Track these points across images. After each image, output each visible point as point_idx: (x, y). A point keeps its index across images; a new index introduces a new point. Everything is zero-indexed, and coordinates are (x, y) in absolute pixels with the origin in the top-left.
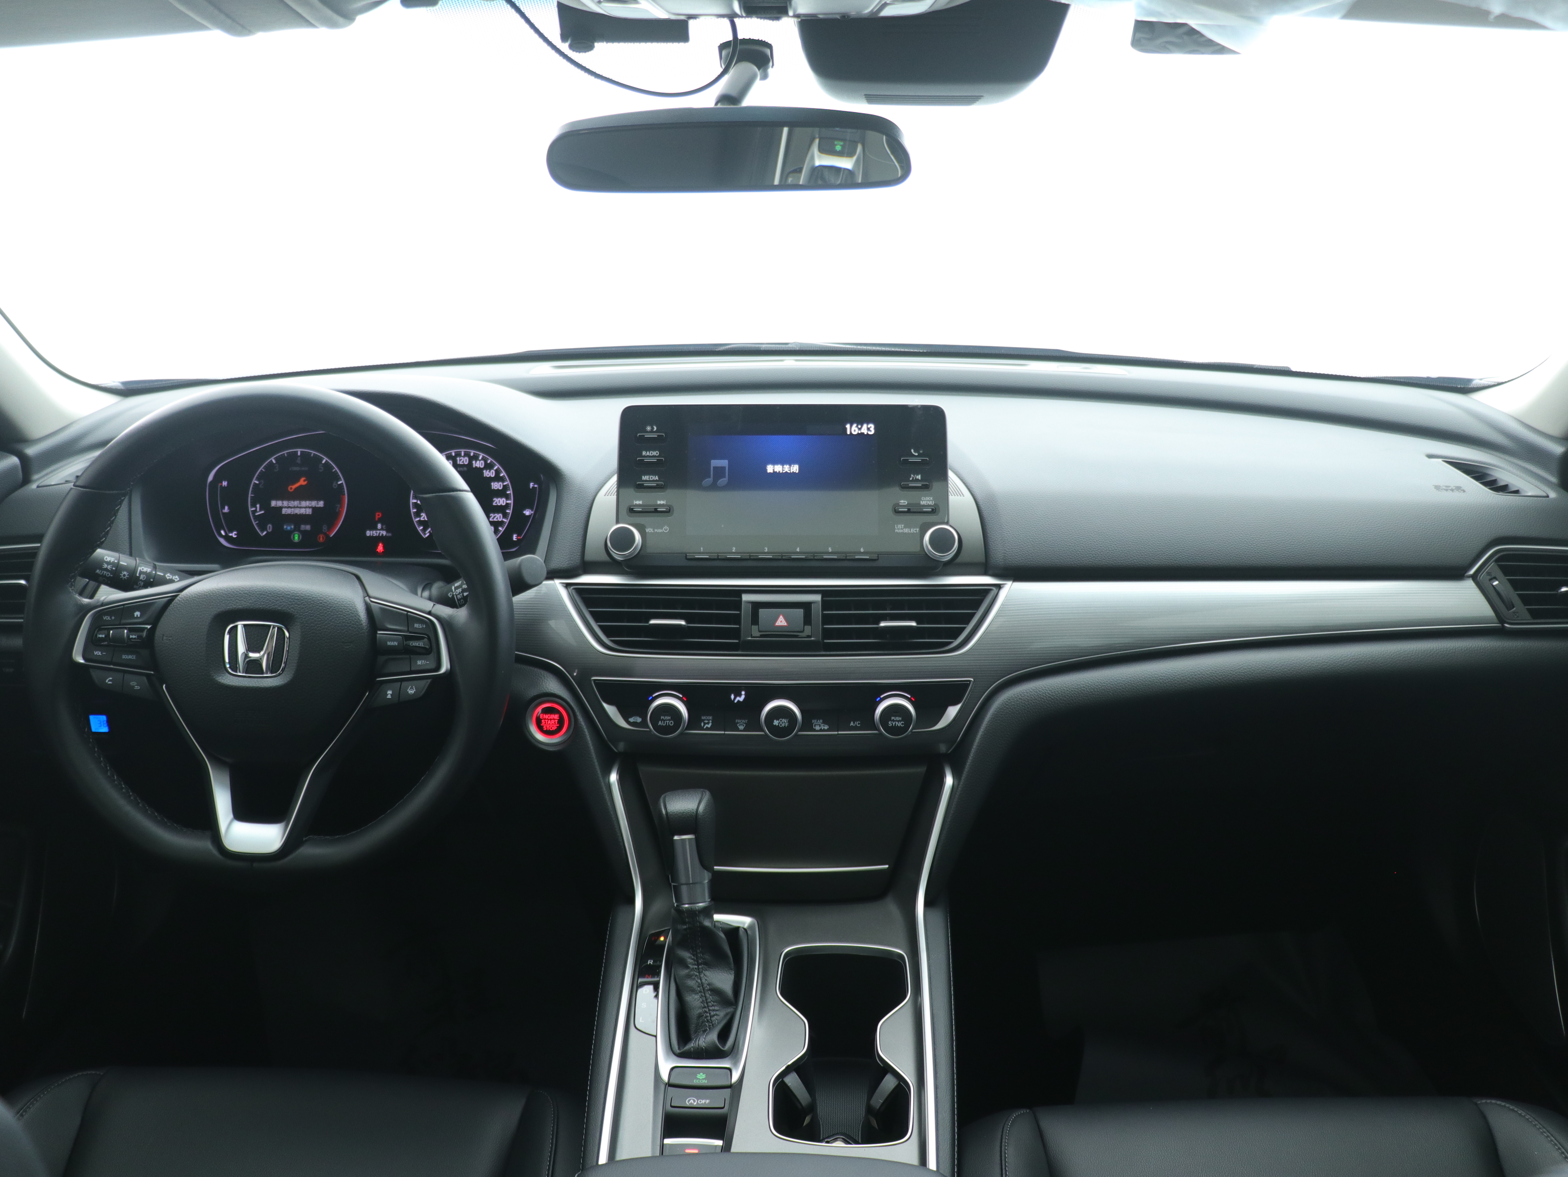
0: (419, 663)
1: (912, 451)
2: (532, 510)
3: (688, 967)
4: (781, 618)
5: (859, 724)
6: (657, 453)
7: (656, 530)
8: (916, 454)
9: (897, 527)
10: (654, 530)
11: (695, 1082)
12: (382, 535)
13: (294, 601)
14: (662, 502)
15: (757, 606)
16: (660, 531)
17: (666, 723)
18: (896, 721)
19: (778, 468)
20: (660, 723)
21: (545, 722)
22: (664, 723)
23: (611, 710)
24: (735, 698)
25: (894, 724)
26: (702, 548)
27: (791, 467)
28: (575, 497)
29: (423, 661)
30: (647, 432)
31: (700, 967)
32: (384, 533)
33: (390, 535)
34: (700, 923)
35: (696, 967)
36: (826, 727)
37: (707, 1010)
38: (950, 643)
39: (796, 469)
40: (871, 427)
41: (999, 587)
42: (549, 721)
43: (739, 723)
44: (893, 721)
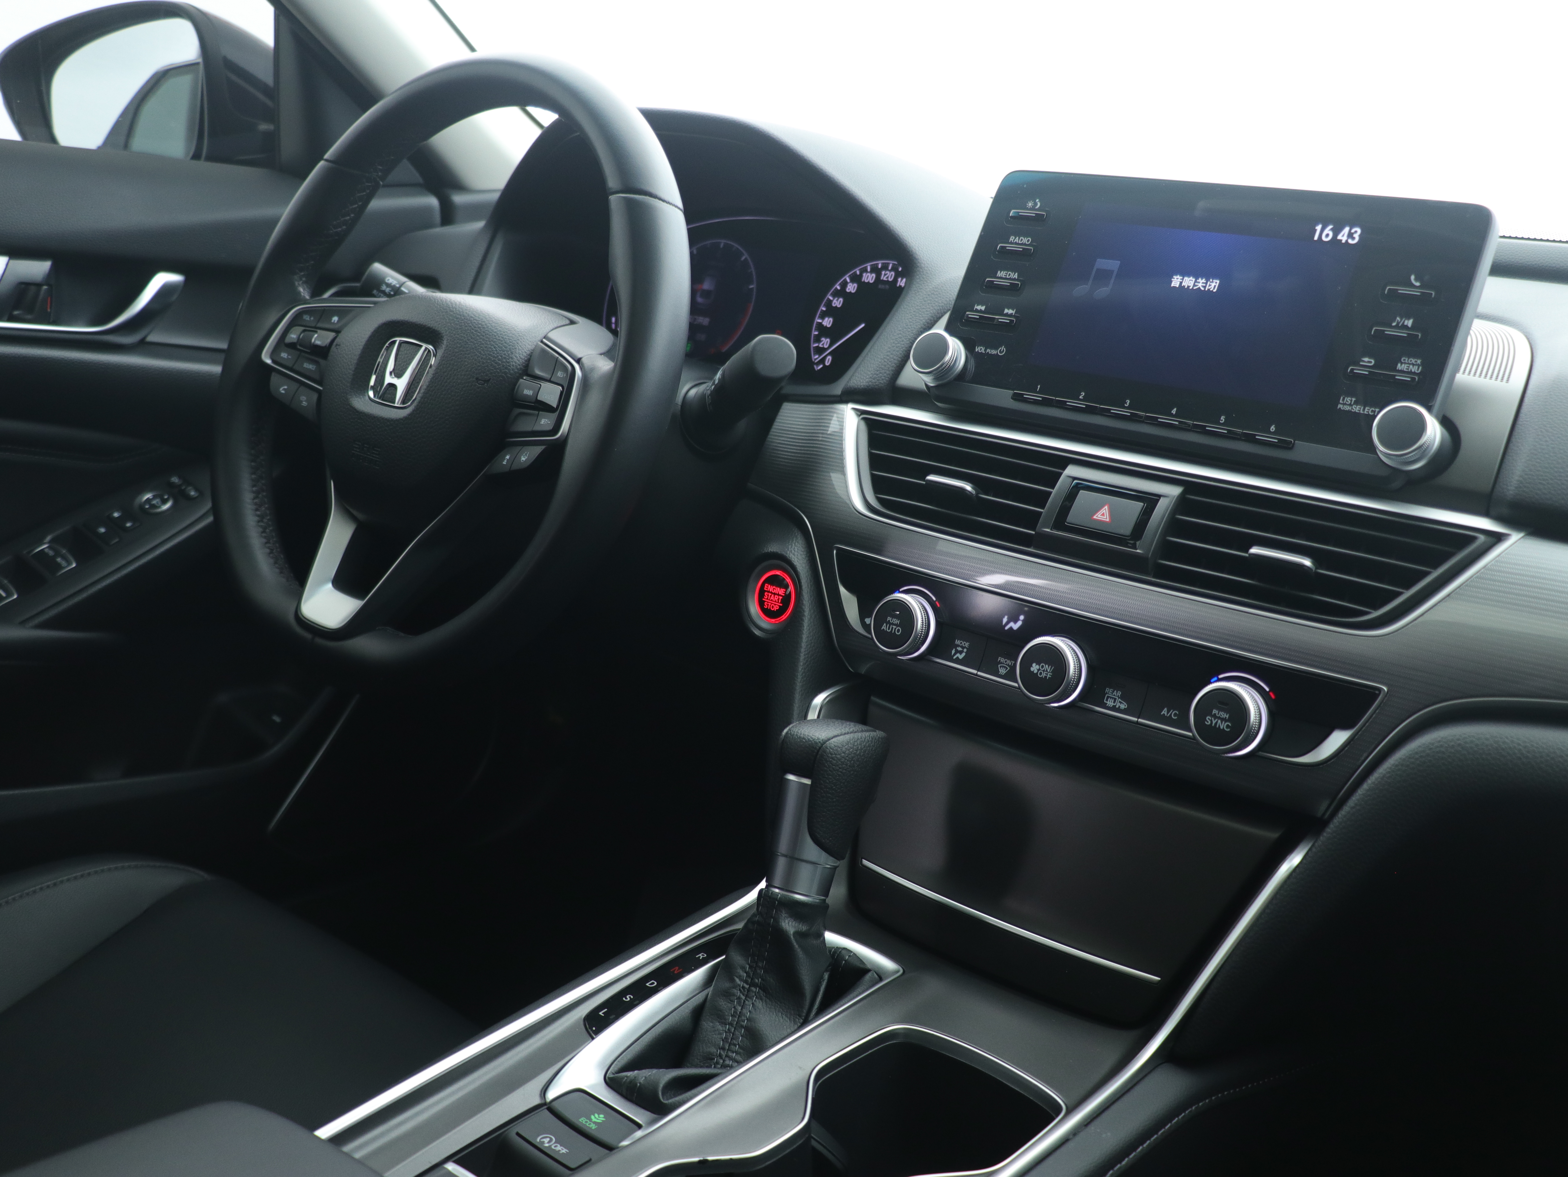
0: (542, 422)
1: (1413, 277)
3: (732, 980)
4: (1105, 510)
5: (1175, 715)
6: (1028, 241)
7: (988, 350)
8: (1418, 284)
9: (1343, 400)
10: (986, 351)
11: (582, 1121)
14: (1010, 311)
15: (1079, 486)
16: (994, 352)
17: (892, 628)
18: (1219, 718)
19: (1189, 282)
20: (884, 627)
21: (768, 595)
22: (889, 629)
23: (849, 599)
24: (1007, 623)
25: (1214, 722)
26: (1039, 386)
27: (1209, 282)
30: (1027, 209)
31: (753, 989)
34: (777, 921)
35: (747, 986)
36: (1123, 706)
37: (724, 1054)
38: (1367, 613)
39: (1215, 286)
40: (1356, 232)
41: (1498, 538)
42: (773, 595)
43: (1002, 663)
44: (1215, 716)
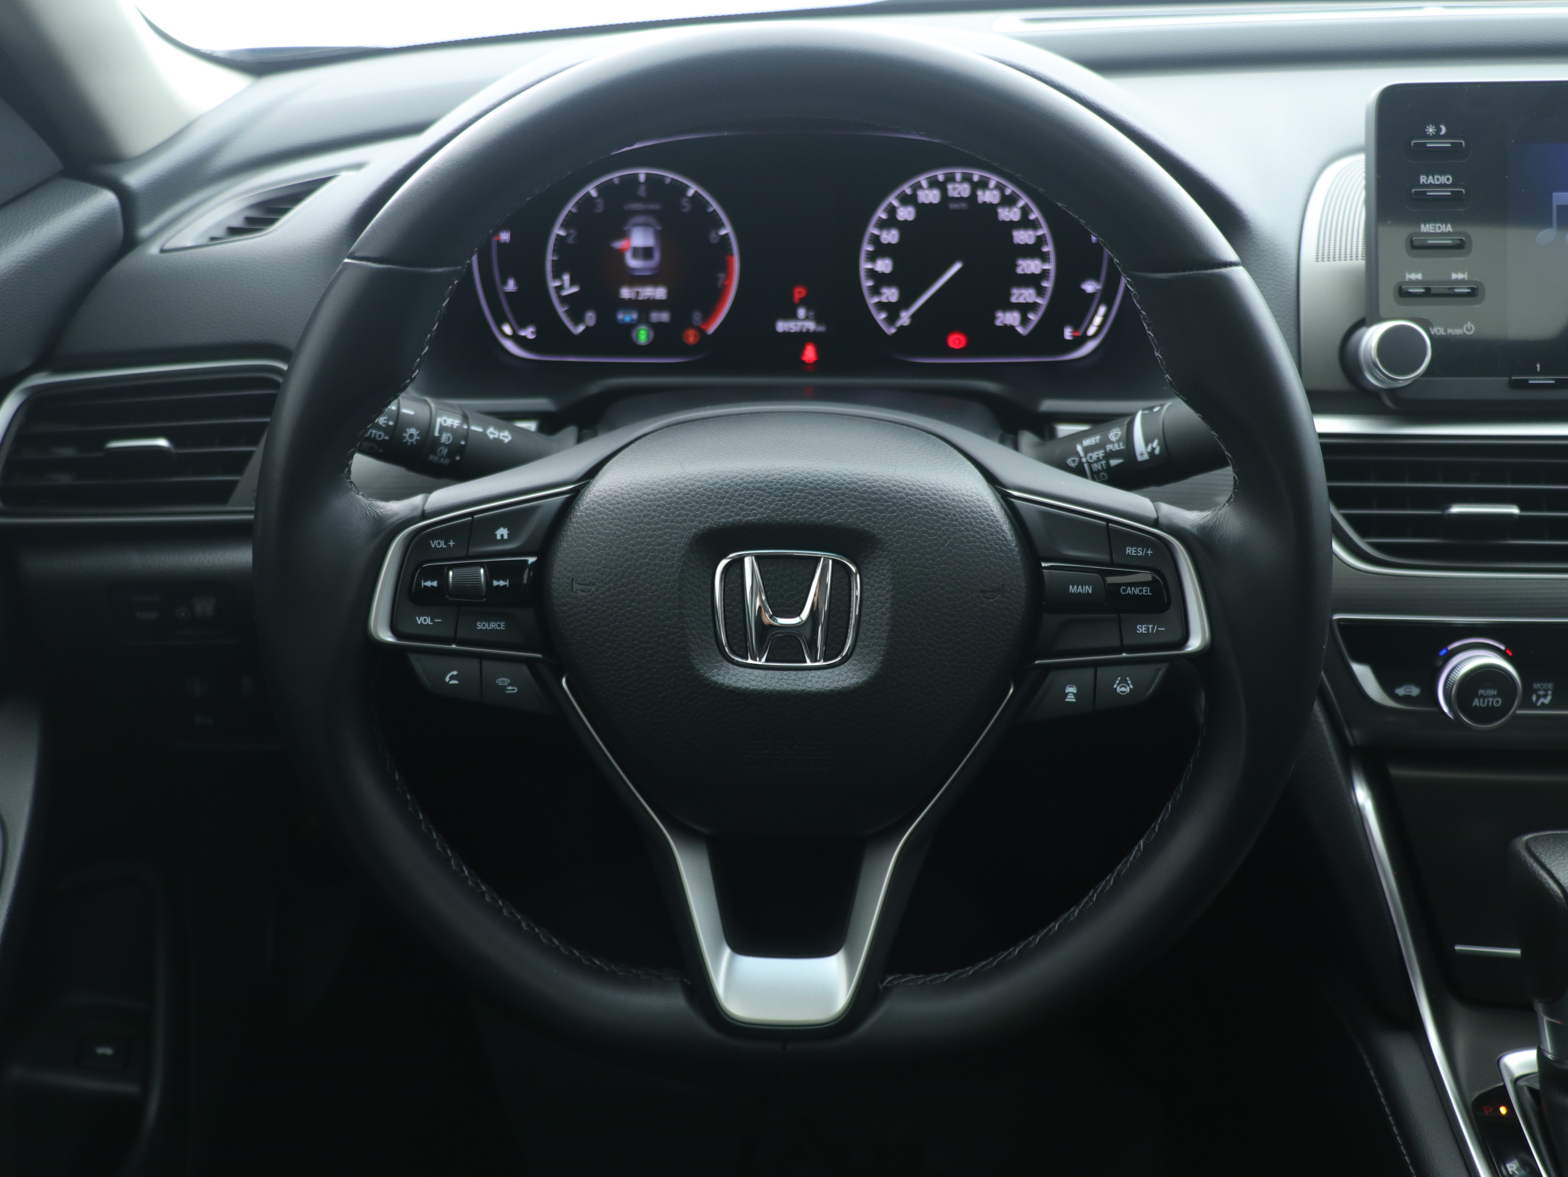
0: (1142, 629)
2: (1098, 281)
6: (1448, 179)
7: (1449, 331)
10: (1446, 331)
12: (810, 329)
14: (1460, 276)
16: (1459, 331)
17: (1488, 701)
20: (1476, 702)
22: (1484, 703)
23: (1363, 672)
26: (1538, 366)
29: (1150, 626)
30: (1429, 137)
32: (812, 325)
33: (824, 328)
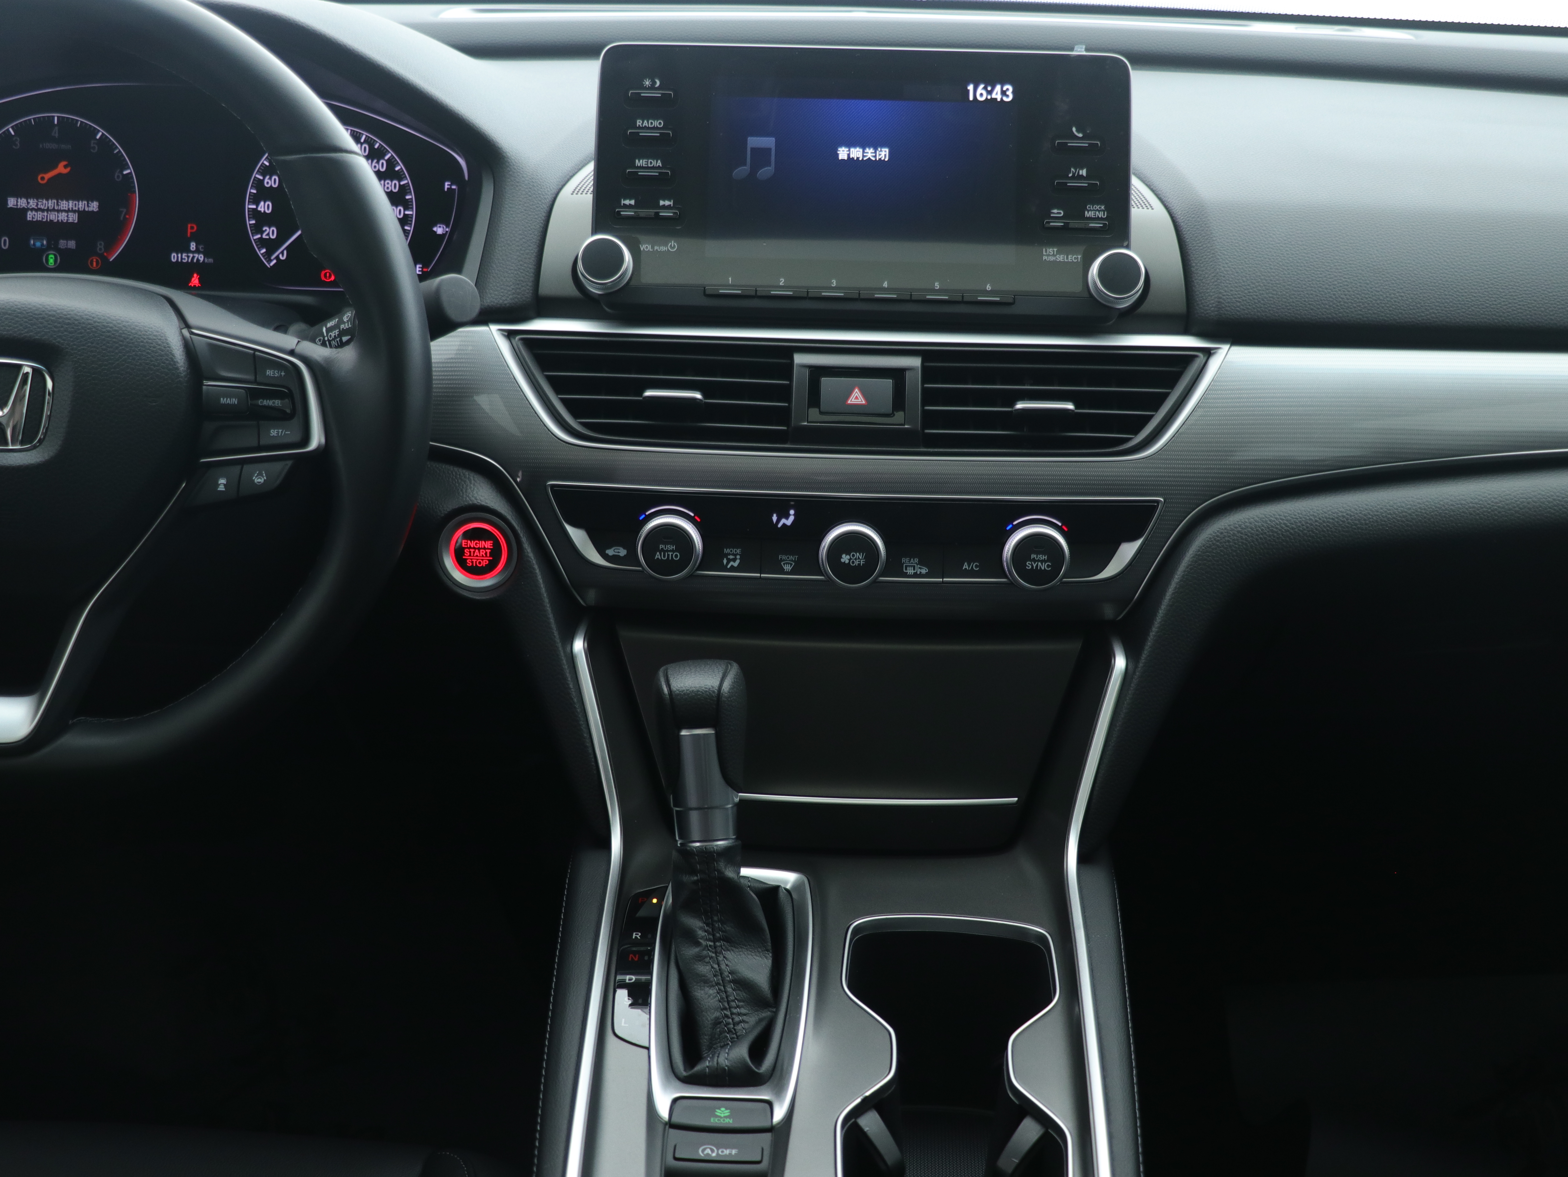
0: (274, 433)
1: (1074, 129)
2: (447, 226)
3: (698, 944)
4: (857, 393)
5: (976, 566)
6: (660, 123)
7: (656, 248)
8: (1080, 135)
9: (1046, 251)
10: (653, 247)
11: (713, 1122)
12: (198, 259)
13: (62, 327)
14: (667, 203)
15: (818, 372)
16: (663, 249)
17: (668, 555)
18: (1039, 561)
19: (856, 153)
20: (658, 556)
21: (470, 552)
22: (664, 556)
23: (577, 536)
24: (778, 521)
25: (1035, 566)
26: (730, 279)
27: (878, 152)
28: (524, 193)
29: (280, 431)
30: (646, 88)
31: (718, 944)
32: (201, 258)
33: (211, 260)
34: (719, 872)
35: (712, 944)
36: (924, 571)
37: (728, 1013)
38: (1128, 440)
39: (885, 155)
40: (1008, 89)
41: (1208, 353)
42: (477, 551)
43: (784, 560)
44: (1034, 560)
